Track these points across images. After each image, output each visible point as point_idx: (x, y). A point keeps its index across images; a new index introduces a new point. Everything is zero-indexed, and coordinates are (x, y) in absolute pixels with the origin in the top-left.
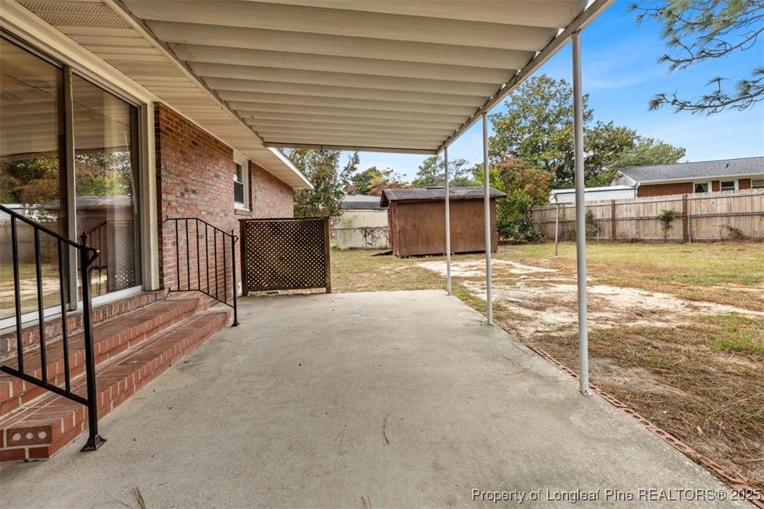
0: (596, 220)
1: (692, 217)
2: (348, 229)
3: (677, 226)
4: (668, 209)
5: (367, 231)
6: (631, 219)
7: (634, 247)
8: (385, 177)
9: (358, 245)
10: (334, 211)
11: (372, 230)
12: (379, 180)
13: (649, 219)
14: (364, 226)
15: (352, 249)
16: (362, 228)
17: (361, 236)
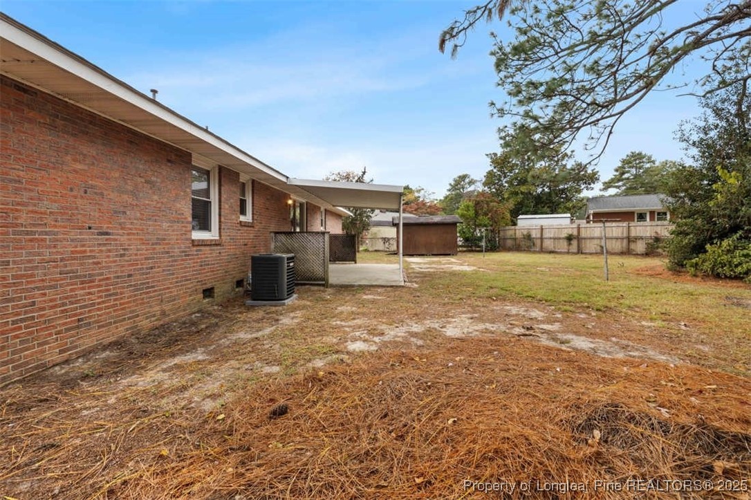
0: (534, 238)
1: (582, 239)
2: (374, 238)
3: (575, 243)
4: (570, 233)
5: (385, 240)
6: (551, 238)
7: (552, 256)
8: (417, 195)
9: (381, 249)
10: (366, 226)
11: (389, 239)
12: (410, 197)
13: (560, 238)
14: (384, 237)
15: (376, 251)
16: (382, 238)
17: (382, 243)
